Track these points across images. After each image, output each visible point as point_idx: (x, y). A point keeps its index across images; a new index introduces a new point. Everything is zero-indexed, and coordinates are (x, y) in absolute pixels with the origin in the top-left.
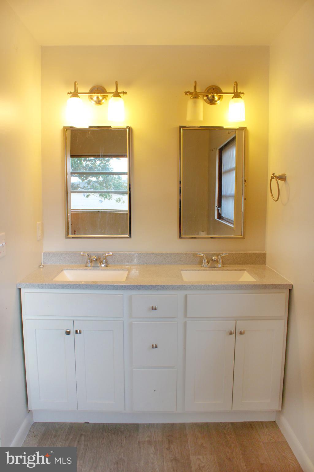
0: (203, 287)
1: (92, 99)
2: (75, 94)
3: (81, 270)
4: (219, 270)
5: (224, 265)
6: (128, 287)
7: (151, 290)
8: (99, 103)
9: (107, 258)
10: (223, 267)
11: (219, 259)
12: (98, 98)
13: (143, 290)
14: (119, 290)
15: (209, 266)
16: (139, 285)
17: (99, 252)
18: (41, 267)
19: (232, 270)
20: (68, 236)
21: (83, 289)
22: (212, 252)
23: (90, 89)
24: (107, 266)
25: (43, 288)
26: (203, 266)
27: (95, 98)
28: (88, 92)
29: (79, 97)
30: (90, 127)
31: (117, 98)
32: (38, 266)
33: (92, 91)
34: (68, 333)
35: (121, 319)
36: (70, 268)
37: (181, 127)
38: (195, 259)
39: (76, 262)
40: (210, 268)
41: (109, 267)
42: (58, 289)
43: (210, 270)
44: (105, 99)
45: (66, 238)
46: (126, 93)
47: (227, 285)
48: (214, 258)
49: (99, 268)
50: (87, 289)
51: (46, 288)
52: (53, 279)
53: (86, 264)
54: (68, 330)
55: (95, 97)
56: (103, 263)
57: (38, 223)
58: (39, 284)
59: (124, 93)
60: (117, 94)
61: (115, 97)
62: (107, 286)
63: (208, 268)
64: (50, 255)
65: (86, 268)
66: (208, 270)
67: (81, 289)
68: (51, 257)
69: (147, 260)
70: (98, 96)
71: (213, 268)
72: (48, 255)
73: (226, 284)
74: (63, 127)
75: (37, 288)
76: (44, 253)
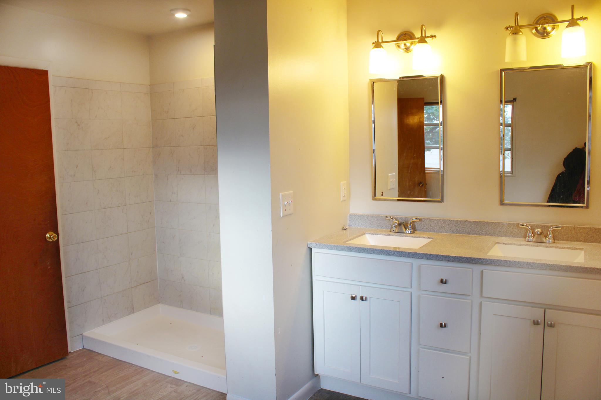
0: (502, 263)
1: (399, 46)
2: (377, 45)
3: (384, 235)
4: (547, 247)
5: (556, 241)
6: (417, 255)
7: (441, 260)
8: (407, 51)
9: (416, 224)
10: (554, 243)
11: (549, 233)
12: (405, 45)
13: (433, 260)
14: (407, 257)
15: (534, 241)
16: (429, 253)
17: (407, 217)
18: (344, 229)
19: (564, 248)
20: (376, 198)
21: (371, 253)
22: (542, 224)
23: (398, 36)
24: (413, 233)
25: (331, 249)
26: (527, 240)
27: (402, 46)
28: (395, 40)
29: (382, 47)
30: (400, 78)
31: (423, 45)
32: (341, 228)
33: (399, 39)
34: (353, 298)
35: (410, 290)
36: (373, 233)
37: (502, 70)
38: (520, 231)
39: (382, 226)
40: (535, 243)
41: (416, 233)
42: (346, 251)
43: (534, 246)
44: (413, 45)
45: (373, 200)
46: (435, 36)
47: (533, 263)
48: (537, 230)
49: (403, 234)
50: (374, 254)
51: (334, 250)
52: (347, 242)
53: (391, 229)
54: (354, 296)
55: (402, 43)
56: (408, 229)
57: (342, 182)
58: (328, 245)
59: (432, 36)
60: (422, 40)
61: (420, 43)
62: (395, 252)
63: (532, 243)
64: (355, 217)
65: (390, 233)
66: (531, 246)
67: (368, 253)
68: (357, 219)
69: (460, 229)
70: (405, 43)
71: (538, 243)
72: (353, 217)
73: (532, 261)
74: (369, 80)
75: (326, 249)
76: (350, 215)
